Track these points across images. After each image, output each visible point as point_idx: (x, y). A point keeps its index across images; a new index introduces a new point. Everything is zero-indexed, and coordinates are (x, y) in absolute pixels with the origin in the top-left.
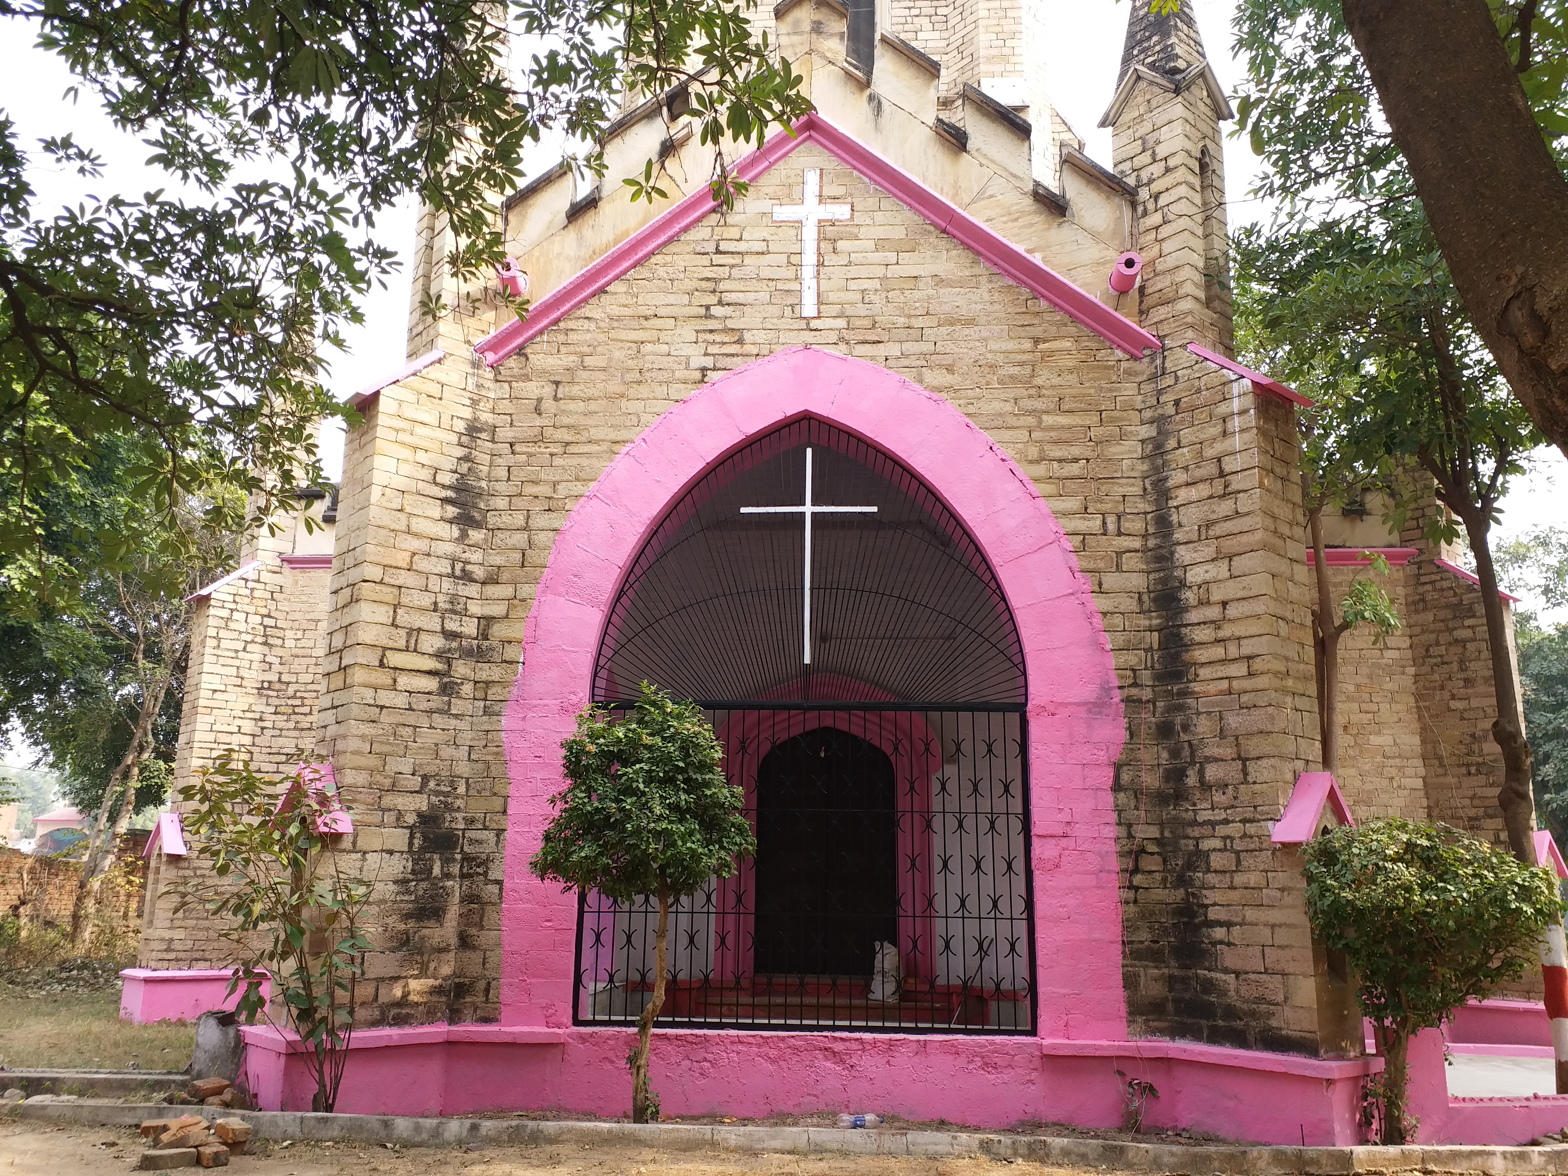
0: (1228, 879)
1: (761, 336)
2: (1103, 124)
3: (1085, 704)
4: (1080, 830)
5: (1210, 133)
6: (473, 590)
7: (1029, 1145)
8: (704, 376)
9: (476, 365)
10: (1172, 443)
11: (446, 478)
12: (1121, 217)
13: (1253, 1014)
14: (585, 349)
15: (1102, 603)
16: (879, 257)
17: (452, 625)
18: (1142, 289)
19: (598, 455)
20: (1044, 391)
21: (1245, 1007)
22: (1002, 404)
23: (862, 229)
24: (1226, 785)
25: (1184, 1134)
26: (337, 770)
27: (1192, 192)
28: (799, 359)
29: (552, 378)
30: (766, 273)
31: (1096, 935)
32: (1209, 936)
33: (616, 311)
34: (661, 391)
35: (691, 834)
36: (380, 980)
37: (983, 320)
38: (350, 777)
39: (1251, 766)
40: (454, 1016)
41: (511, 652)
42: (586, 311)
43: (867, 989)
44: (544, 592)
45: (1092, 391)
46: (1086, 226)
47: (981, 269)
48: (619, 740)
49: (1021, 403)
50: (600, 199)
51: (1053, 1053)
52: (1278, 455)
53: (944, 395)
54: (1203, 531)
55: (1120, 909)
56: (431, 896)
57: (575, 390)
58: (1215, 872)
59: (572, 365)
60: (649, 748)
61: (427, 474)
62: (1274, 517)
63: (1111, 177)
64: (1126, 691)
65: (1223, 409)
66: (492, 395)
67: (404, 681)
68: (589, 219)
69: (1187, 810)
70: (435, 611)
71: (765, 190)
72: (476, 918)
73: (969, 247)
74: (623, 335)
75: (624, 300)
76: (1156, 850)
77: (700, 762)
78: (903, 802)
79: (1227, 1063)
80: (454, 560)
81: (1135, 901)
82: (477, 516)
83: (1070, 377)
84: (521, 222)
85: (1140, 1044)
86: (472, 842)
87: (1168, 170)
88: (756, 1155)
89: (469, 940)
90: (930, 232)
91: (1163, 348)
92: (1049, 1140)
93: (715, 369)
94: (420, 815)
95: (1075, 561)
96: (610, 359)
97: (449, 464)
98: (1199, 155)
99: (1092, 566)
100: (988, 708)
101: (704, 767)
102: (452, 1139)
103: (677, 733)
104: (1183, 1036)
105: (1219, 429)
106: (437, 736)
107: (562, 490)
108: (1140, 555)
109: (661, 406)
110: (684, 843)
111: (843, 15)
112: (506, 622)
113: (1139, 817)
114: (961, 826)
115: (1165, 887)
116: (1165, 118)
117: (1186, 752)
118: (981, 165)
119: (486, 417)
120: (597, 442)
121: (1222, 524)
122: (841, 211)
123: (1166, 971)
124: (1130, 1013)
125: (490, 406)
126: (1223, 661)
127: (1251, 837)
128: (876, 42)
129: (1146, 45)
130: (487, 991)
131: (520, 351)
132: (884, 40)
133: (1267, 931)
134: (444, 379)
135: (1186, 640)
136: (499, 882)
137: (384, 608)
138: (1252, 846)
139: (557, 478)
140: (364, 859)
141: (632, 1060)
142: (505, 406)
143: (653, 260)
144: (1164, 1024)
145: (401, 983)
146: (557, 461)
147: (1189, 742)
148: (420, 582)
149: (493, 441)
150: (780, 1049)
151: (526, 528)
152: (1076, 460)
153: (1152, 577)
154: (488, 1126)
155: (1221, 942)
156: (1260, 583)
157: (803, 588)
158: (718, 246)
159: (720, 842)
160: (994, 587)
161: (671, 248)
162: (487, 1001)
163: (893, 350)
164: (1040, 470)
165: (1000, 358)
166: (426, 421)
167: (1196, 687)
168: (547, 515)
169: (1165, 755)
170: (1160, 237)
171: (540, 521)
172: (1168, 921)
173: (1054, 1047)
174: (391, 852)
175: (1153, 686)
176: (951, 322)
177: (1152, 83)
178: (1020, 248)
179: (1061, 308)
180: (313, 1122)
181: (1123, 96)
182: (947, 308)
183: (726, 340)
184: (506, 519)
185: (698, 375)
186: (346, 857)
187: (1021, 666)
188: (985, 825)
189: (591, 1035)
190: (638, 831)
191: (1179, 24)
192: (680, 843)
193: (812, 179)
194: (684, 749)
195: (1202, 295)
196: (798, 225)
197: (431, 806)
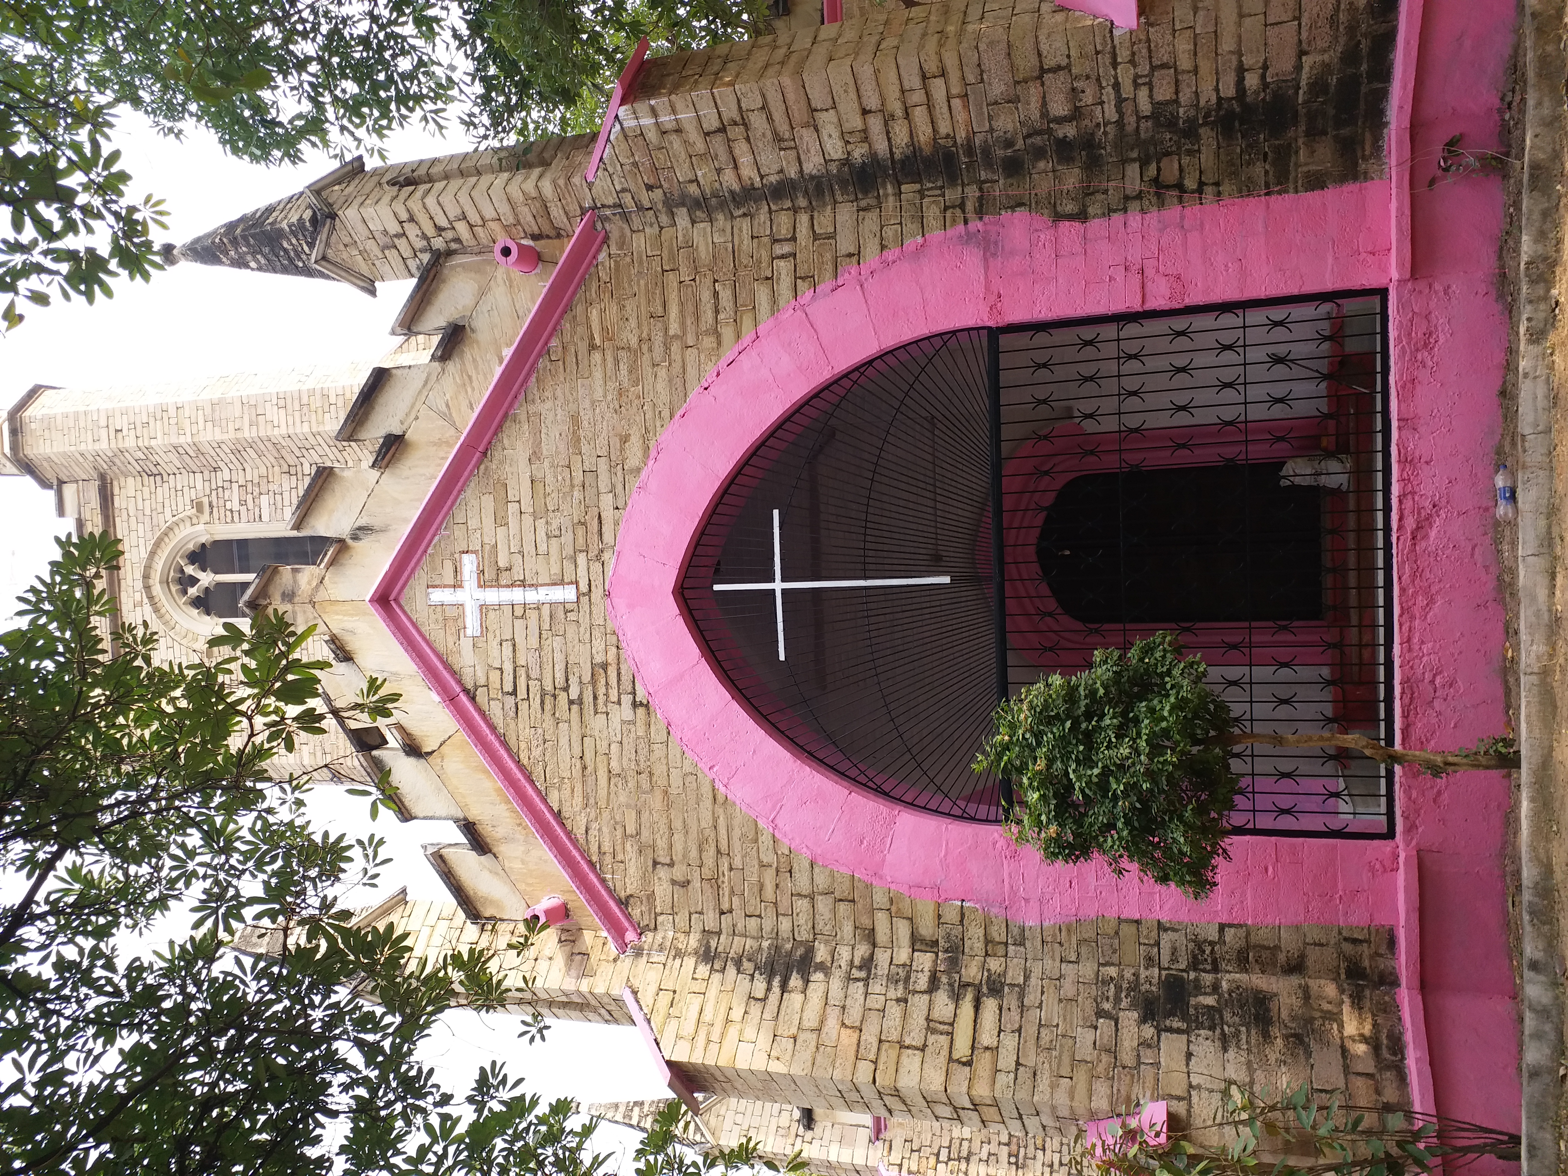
0: (1185, 77)
1: (598, 645)
2: (373, 292)
3: (986, 260)
4: (1135, 254)
5: (375, 179)
6: (882, 957)
7: (1532, 282)
8: (641, 704)
9: (639, 952)
10: (693, 189)
11: (760, 986)
12: (461, 265)
13: (1352, 29)
14: (619, 833)
15: (871, 252)
16: (513, 521)
17: (923, 982)
18: (535, 237)
19: (730, 818)
20: (644, 335)
21: (1342, 40)
22: (659, 380)
23: (486, 540)
24: (1073, 89)
25: (1508, 99)
26: (1093, 1116)
27: (433, 191)
28: (620, 602)
29: (650, 869)
30: (534, 642)
31: (1260, 228)
32: (1256, 93)
33: (578, 800)
34: (659, 751)
35: (1152, 711)
36: (1347, 1070)
37: (572, 407)
38: (1101, 1103)
39: (1049, 63)
40: (1389, 980)
41: (951, 915)
42: (579, 832)
43: (1336, 492)
44: (881, 878)
45: (642, 282)
46: (473, 303)
47: (521, 412)
48: (1043, 797)
49: (658, 359)
50: (465, 819)
51: (1408, 265)
52: (699, 70)
53: (652, 444)
54: (784, 145)
55: (1227, 200)
56: (1241, 1007)
57: (661, 843)
58: (1177, 93)
59: (636, 848)
60: (1050, 762)
61: (755, 1009)
62: (766, 66)
63: (422, 280)
64: (971, 215)
65: (652, 136)
66: (670, 934)
67: (987, 1038)
68: (486, 830)
69: (1105, 133)
70: (906, 1001)
71: (450, 645)
72: (1265, 954)
73: (500, 427)
74: (602, 793)
75: (566, 793)
76: (1154, 166)
77: (1065, 701)
78: (1110, 463)
79: (1414, 53)
80: (849, 979)
81: (1217, 184)
82: (800, 951)
83: (628, 308)
84: (493, 902)
85: (1393, 162)
86: (1174, 959)
87: (412, 219)
88: (1557, 619)
89: (1294, 963)
90: (486, 469)
91: (594, 208)
92: (1524, 258)
93: (634, 693)
94: (1143, 1020)
95: (825, 286)
96: (628, 806)
97: (744, 983)
98: (397, 188)
99: (829, 267)
100: (994, 371)
101: (1071, 696)
102: (1550, 994)
103: (1031, 730)
104: (1382, 113)
105: (674, 137)
106: (1051, 999)
107: (768, 857)
108: (816, 214)
109: (675, 751)
110: (1164, 719)
111: (275, 571)
112: (917, 920)
113: (1116, 189)
114: (1135, 393)
115: (1199, 151)
116: (360, 227)
117: (1038, 140)
118: (417, 418)
119: (694, 941)
120: (715, 820)
121: (777, 123)
122: (469, 564)
123: (1300, 141)
124: (1355, 178)
125: (681, 937)
126: (930, 106)
127: (1133, 54)
128: (300, 535)
129: (292, 254)
130: (1355, 941)
131: (624, 903)
132: (297, 526)
133: (1247, 21)
134: (654, 988)
135: (908, 152)
136: (1222, 928)
137: (904, 1060)
138: (1145, 52)
139: (756, 862)
140: (1199, 1087)
141: (1436, 771)
142: (681, 920)
143: (525, 761)
144: (1368, 135)
145: (1349, 1044)
146: (737, 862)
147: (1024, 138)
148: (874, 1017)
149: (719, 933)
150: (1415, 593)
151: (811, 897)
152: (716, 294)
153: (839, 198)
154: (1531, 949)
155: (1263, 77)
156: (840, 74)
157: (866, 588)
158: (508, 693)
159: (1162, 676)
160: (857, 374)
161: (512, 743)
162: (1368, 941)
163: (607, 500)
164: (727, 333)
165: (612, 385)
166: (698, 1009)
167: (961, 135)
168: (796, 875)
169: (1042, 165)
170: (480, 222)
171: (803, 883)
172: (1239, 144)
173: (1400, 265)
174: (1189, 1055)
175: (963, 185)
176: (576, 441)
177: (328, 244)
178: (498, 371)
179: (558, 322)
180: (1534, 1163)
181: (343, 274)
182: (562, 446)
183: (603, 681)
184: (802, 920)
185: (641, 711)
186: (1196, 1109)
187: (946, 337)
188: (1133, 366)
189: (1406, 818)
190: (1150, 774)
191: (270, 220)
192: (1164, 724)
193: (438, 596)
194: (1050, 721)
195: (537, 171)
196: (484, 609)
197: (1133, 1006)
